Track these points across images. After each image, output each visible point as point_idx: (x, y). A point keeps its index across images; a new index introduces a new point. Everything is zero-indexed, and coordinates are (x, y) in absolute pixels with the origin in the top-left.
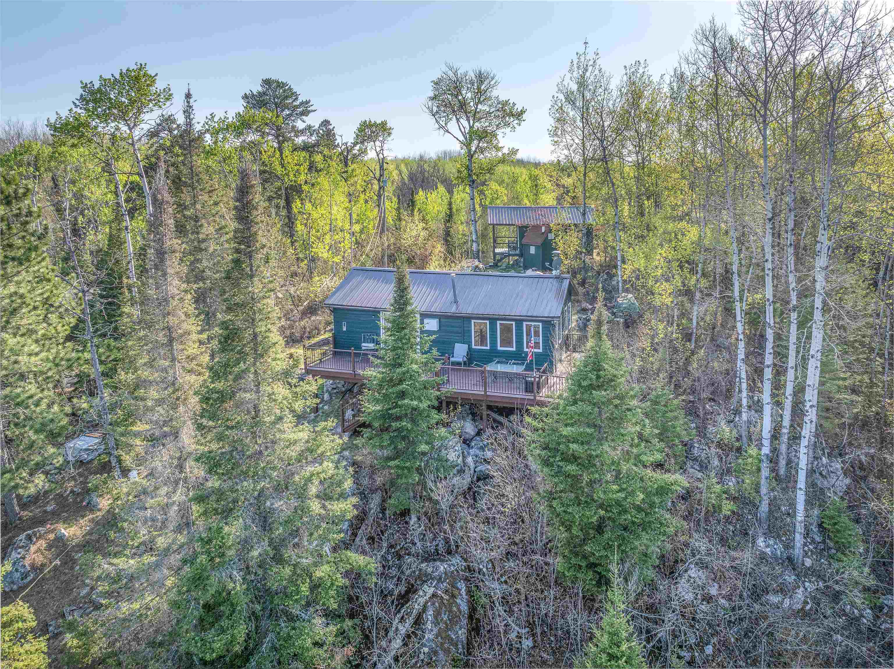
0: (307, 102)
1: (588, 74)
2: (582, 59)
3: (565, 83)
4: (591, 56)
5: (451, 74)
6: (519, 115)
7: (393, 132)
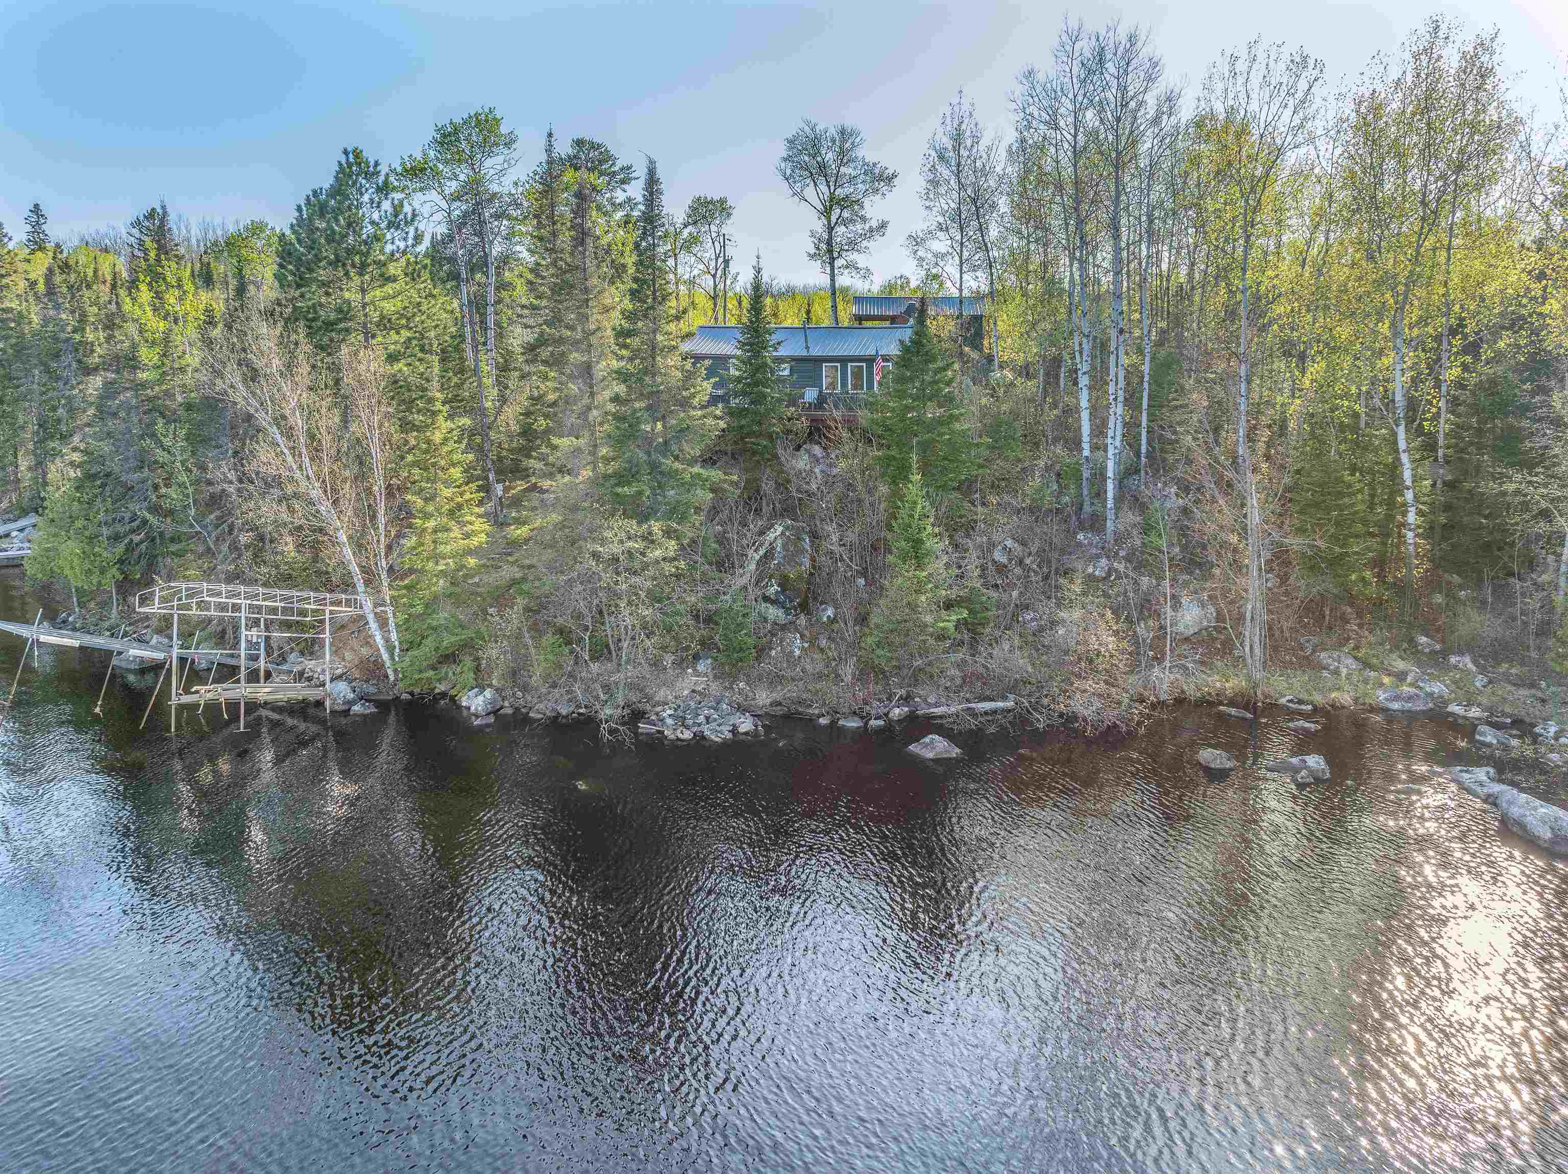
0: (629, 168)
1: (964, 127)
2: (956, 109)
3: (937, 137)
4: (966, 107)
5: (807, 129)
6: (890, 179)
7: (734, 212)
